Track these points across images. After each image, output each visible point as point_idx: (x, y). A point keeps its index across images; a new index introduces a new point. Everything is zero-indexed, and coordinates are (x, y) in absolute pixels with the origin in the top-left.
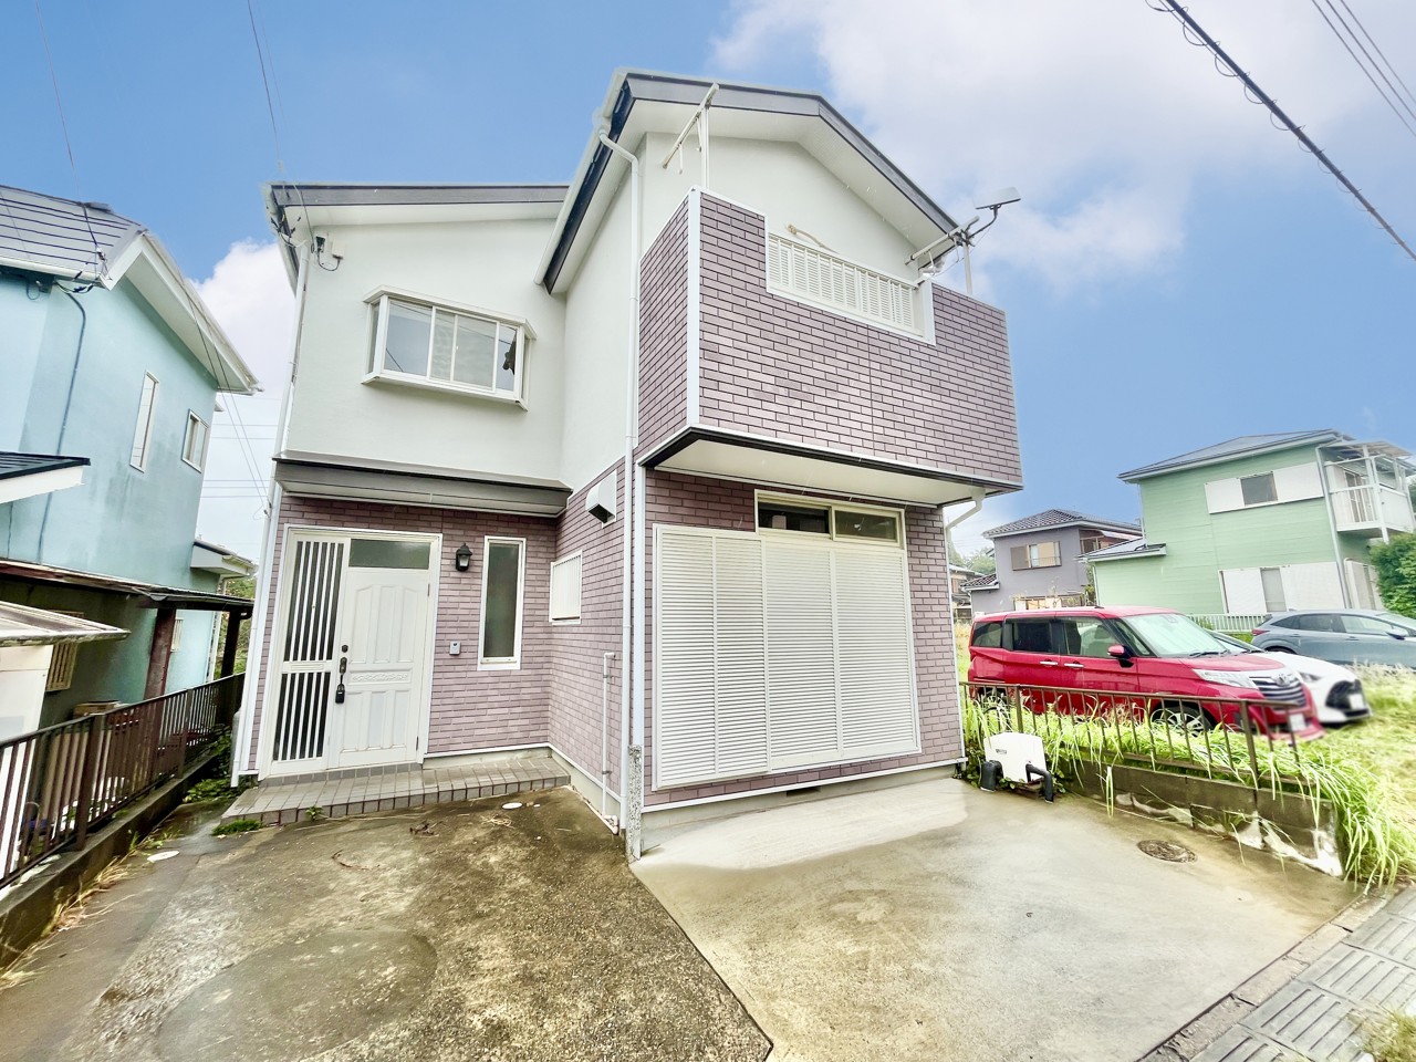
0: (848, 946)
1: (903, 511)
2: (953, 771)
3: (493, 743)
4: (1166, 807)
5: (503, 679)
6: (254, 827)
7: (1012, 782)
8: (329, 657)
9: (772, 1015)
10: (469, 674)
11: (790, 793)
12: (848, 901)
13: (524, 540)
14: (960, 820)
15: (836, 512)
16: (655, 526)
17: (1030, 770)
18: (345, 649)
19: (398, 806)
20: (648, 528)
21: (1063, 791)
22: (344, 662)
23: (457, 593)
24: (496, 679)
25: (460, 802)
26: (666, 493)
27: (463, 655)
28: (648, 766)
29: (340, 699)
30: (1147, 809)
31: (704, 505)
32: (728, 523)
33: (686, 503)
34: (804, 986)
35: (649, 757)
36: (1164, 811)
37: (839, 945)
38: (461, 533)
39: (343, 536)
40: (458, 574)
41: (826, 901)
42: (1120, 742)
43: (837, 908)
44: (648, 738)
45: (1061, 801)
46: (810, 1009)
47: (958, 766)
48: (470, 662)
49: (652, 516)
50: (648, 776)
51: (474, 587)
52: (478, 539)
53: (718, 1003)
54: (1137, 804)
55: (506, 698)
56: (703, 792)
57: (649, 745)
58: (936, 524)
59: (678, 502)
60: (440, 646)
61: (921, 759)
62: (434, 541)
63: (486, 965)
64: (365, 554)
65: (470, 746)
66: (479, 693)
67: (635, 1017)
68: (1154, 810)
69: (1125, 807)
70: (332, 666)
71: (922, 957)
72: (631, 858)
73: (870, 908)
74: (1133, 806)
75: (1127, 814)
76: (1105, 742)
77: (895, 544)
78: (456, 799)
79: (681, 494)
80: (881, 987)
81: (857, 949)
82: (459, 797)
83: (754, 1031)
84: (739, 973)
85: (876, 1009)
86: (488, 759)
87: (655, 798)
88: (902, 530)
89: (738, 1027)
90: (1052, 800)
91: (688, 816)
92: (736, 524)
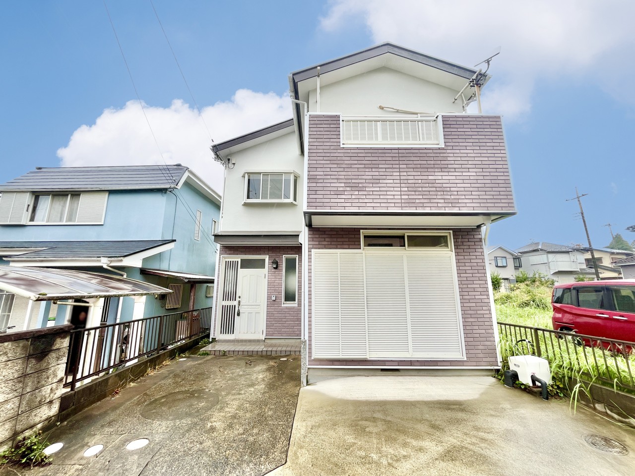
0: (350, 439)
1: (451, 232)
2: (493, 373)
3: (288, 335)
5: (291, 310)
6: (208, 354)
7: (523, 384)
8: (235, 300)
9: (295, 453)
10: (279, 308)
11: (382, 370)
12: (370, 421)
13: (297, 256)
14: (470, 398)
15: (408, 236)
16: (313, 250)
17: (534, 379)
18: (240, 297)
19: (249, 354)
20: (310, 251)
22: (239, 302)
23: (274, 277)
24: (289, 310)
25: (269, 356)
26: (317, 236)
27: (277, 300)
28: (310, 349)
29: (238, 315)
30: (616, 416)
31: (335, 240)
32: (347, 246)
33: (327, 240)
34: (317, 448)
35: (310, 345)
37: (347, 437)
38: (275, 254)
39: (237, 258)
40: (274, 270)
41: (359, 418)
43: (360, 423)
46: (311, 456)
47: (498, 371)
48: (279, 303)
49: (311, 246)
50: (310, 353)
51: (280, 275)
52: (281, 257)
53: (281, 443)
54: (609, 412)
55: (293, 317)
57: (310, 341)
59: (323, 240)
60: (269, 297)
61: (465, 364)
62: (267, 258)
63: (227, 409)
64: (246, 264)
65: (280, 335)
66: (283, 315)
67: (251, 439)
68: (620, 418)
69: (600, 412)
70: (235, 303)
71: (379, 451)
72: (302, 385)
73: (376, 426)
74: (606, 413)
75: (599, 417)
77: (448, 249)
78: (268, 354)
79: (325, 236)
80: (347, 458)
81: (353, 441)
82: (269, 353)
83: (284, 457)
84: (299, 435)
85: (336, 465)
86: (287, 341)
88: (451, 242)
89: (280, 453)
90: (547, 399)
91: (331, 373)
92: (351, 247)
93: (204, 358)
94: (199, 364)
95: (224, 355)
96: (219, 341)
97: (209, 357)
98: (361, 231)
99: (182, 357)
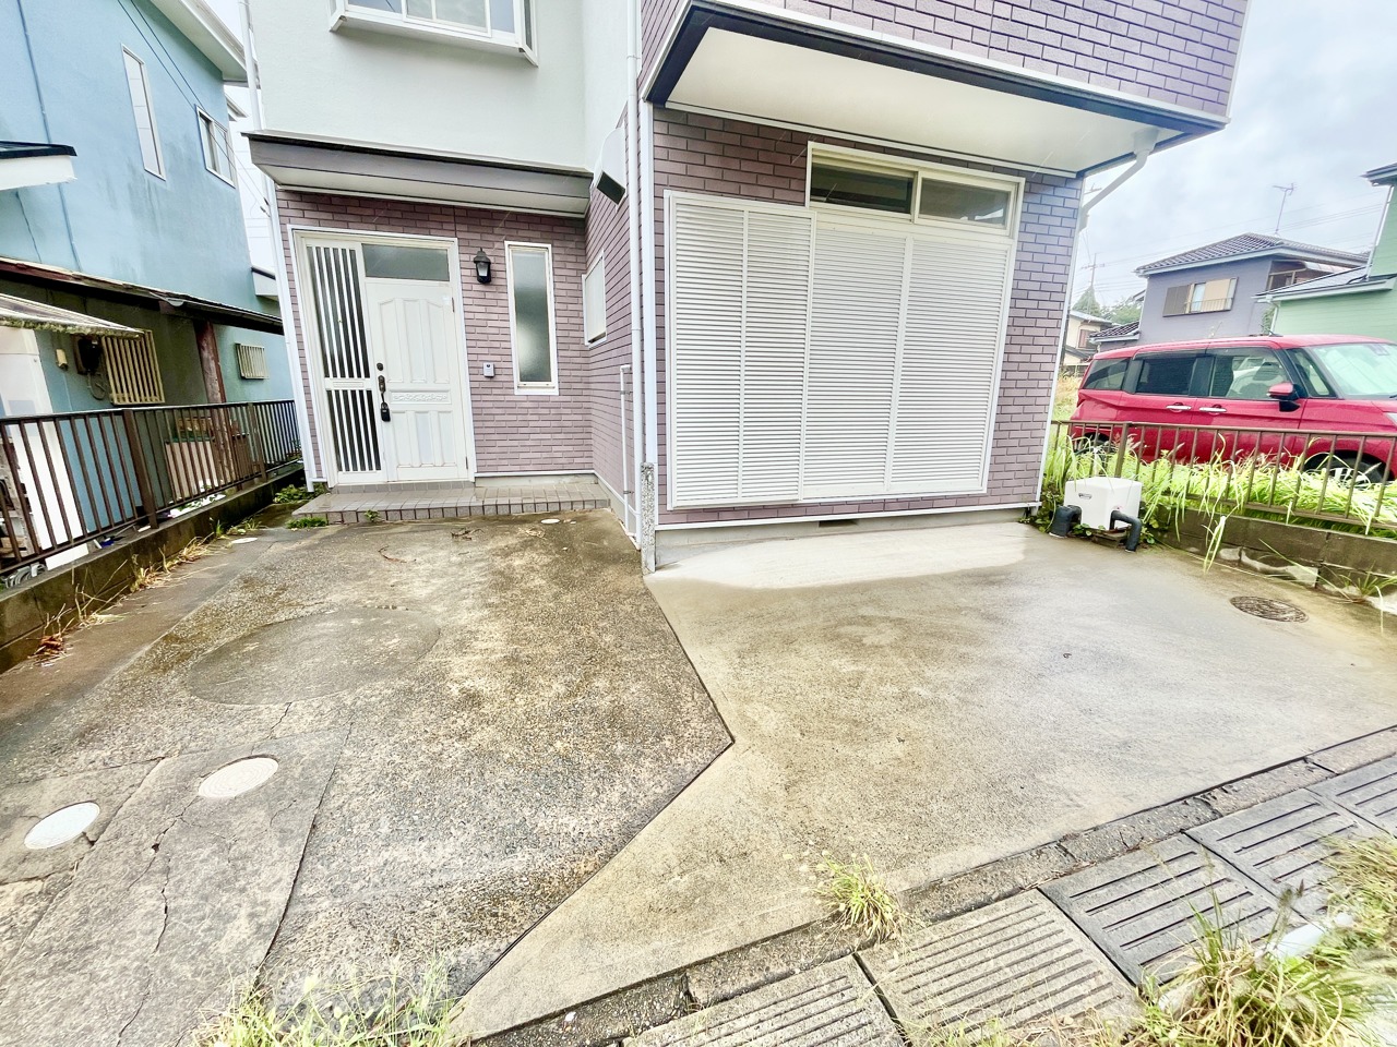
0: (845, 666)
1: (1022, 180)
2: (1021, 515)
3: (539, 467)
4: (1286, 563)
5: (541, 405)
6: (322, 524)
7: (1089, 529)
8: (367, 375)
9: (743, 715)
10: (508, 398)
11: (823, 523)
12: (859, 624)
13: (549, 246)
14: (1013, 561)
15: (924, 180)
16: (667, 193)
17: (1115, 517)
18: (380, 367)
19: (447, 515)
20: (658, 197)
21: (1152, 541)
22: (382, 381)
23: (482, 309)
24: (535, 405)
25: (504, 516)
27: (498, 378)
28: (663, 485)
29: (386, 417)
30: (1258, 565)
31: (735, 164)
32: (766, 192)
34: (785, 695)
35: (663, 476)
36: (1280, 569)
37: (835, 663)
38: (477, 236)
39: (352, 239)
40: (481, 287)
41: (833, 622)
42: (1250, 491)
43: (842, 630)
44: (662, 456)
45: (1145, 551)
46: (784, 715)
47: (1028, 511)
48: (506, 385)
49: (663, 179)
50: (663, 495)
51: (501, 303)
52: (497, 245)
53: (690, 699)
55: (548, 424)
56: (724, 515)
57: (662, 464)
58: (1069, 203)
59: (699, 159)
60: (474, 369)
61: (982, 500)
62: (448, 246)
63: (480, 645)
64: (380, 266)
65: (517, 468)
66: (520, 418)
67: (604, 703)
68: (1267, 567)
70: (371, 384)
71: (925, 682)
72: (645, 571)
73: (880, 632)
75: (1227, 569)
76: (1228, 489)
78: (501, 513)
79: (701, 147)
80: (868, 704)
81: (853, 668)
82: (503, 511)
83: (719, 727)
84: (720, 676)
85: (856, 723)
86: (535, 482)
87: (672, 518)
88: (1017, 206)
89: (705, 722)
90: (1134, 550)
91: (709, 538)
92: (779, 194)
93: (315, 532)
94: (308, 548)
95: (373, 523)
96: (337, 490)
97: (330, 530)
98: (811, 145)
99: (239, 535)
